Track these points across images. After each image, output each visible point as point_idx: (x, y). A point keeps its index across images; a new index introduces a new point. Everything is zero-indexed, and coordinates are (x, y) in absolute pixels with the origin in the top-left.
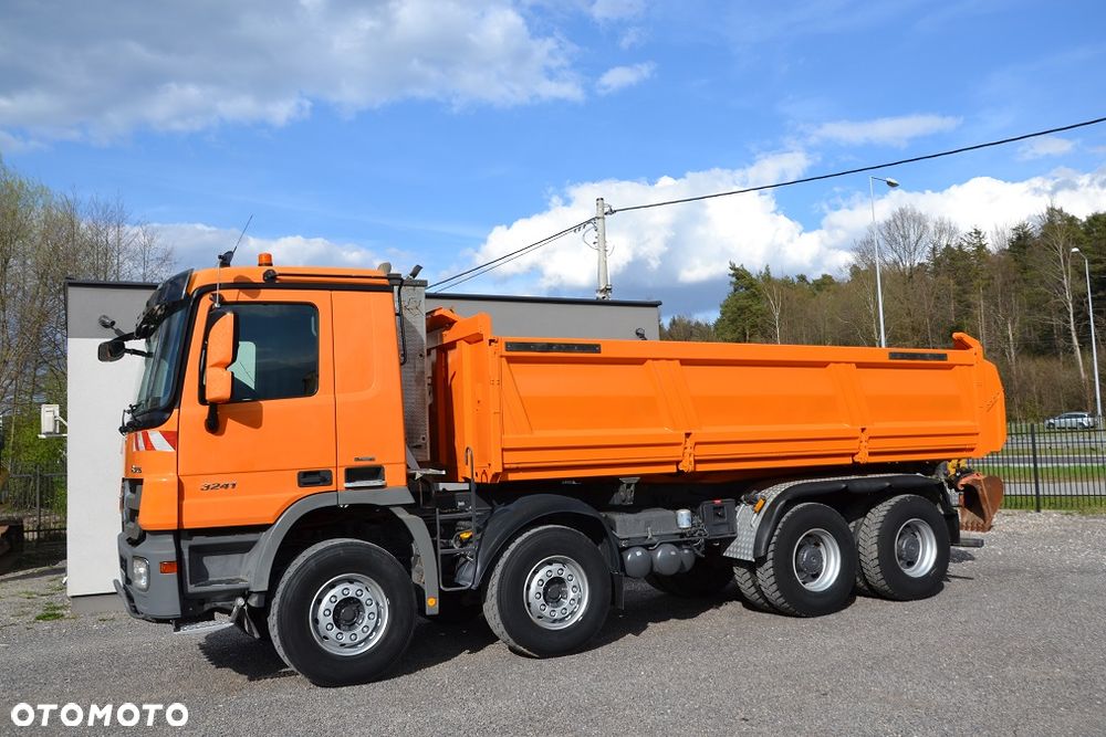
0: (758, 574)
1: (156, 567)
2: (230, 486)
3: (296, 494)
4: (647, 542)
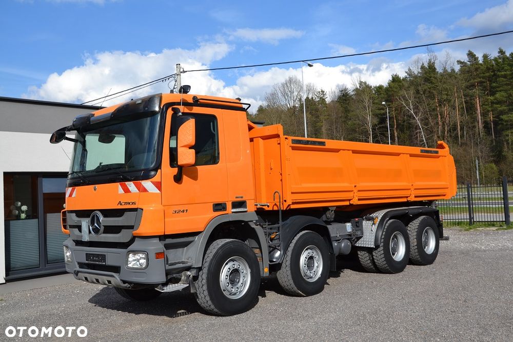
0: (374, 254)
1: (152, 256)
2: (185, 211)
3: (212, 215)
4: (337, 239)
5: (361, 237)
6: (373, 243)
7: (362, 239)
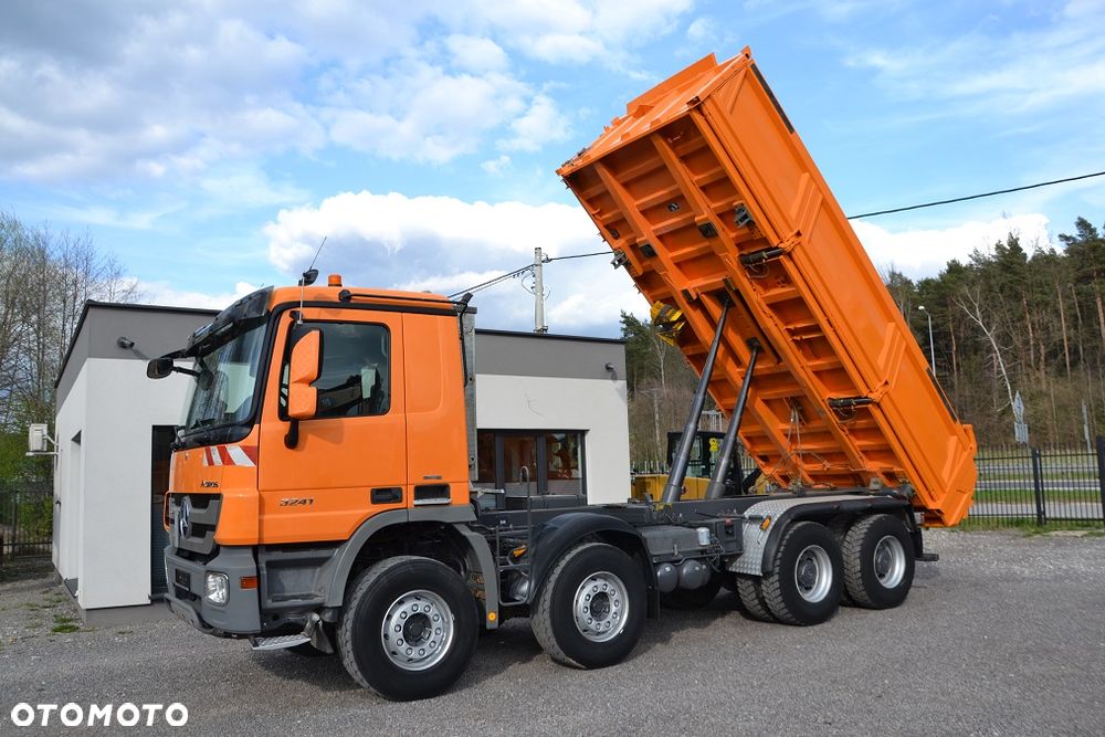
0: (763, 587)
1: (236, 583)
2: (308, 502)
3: (368, 511)
4: (674, 558)
5: (739, 555)
6: (759, 567)
7: (740, 559)
